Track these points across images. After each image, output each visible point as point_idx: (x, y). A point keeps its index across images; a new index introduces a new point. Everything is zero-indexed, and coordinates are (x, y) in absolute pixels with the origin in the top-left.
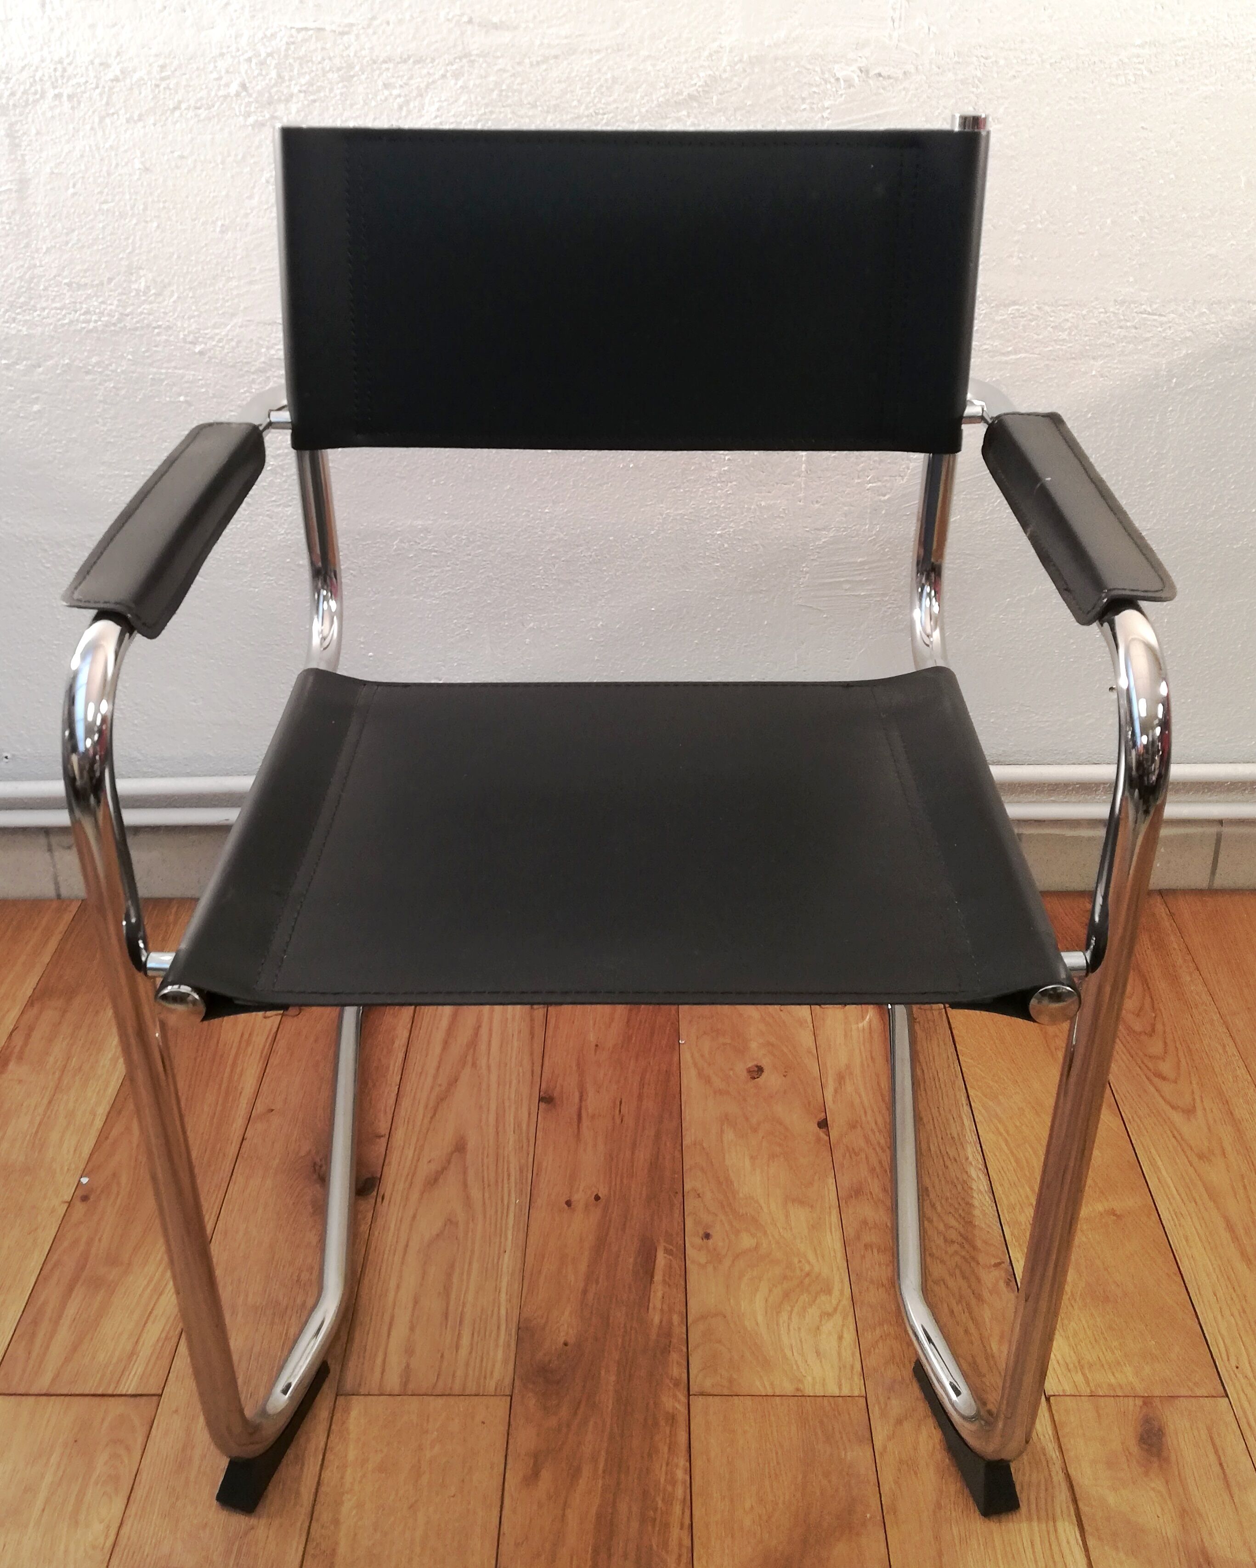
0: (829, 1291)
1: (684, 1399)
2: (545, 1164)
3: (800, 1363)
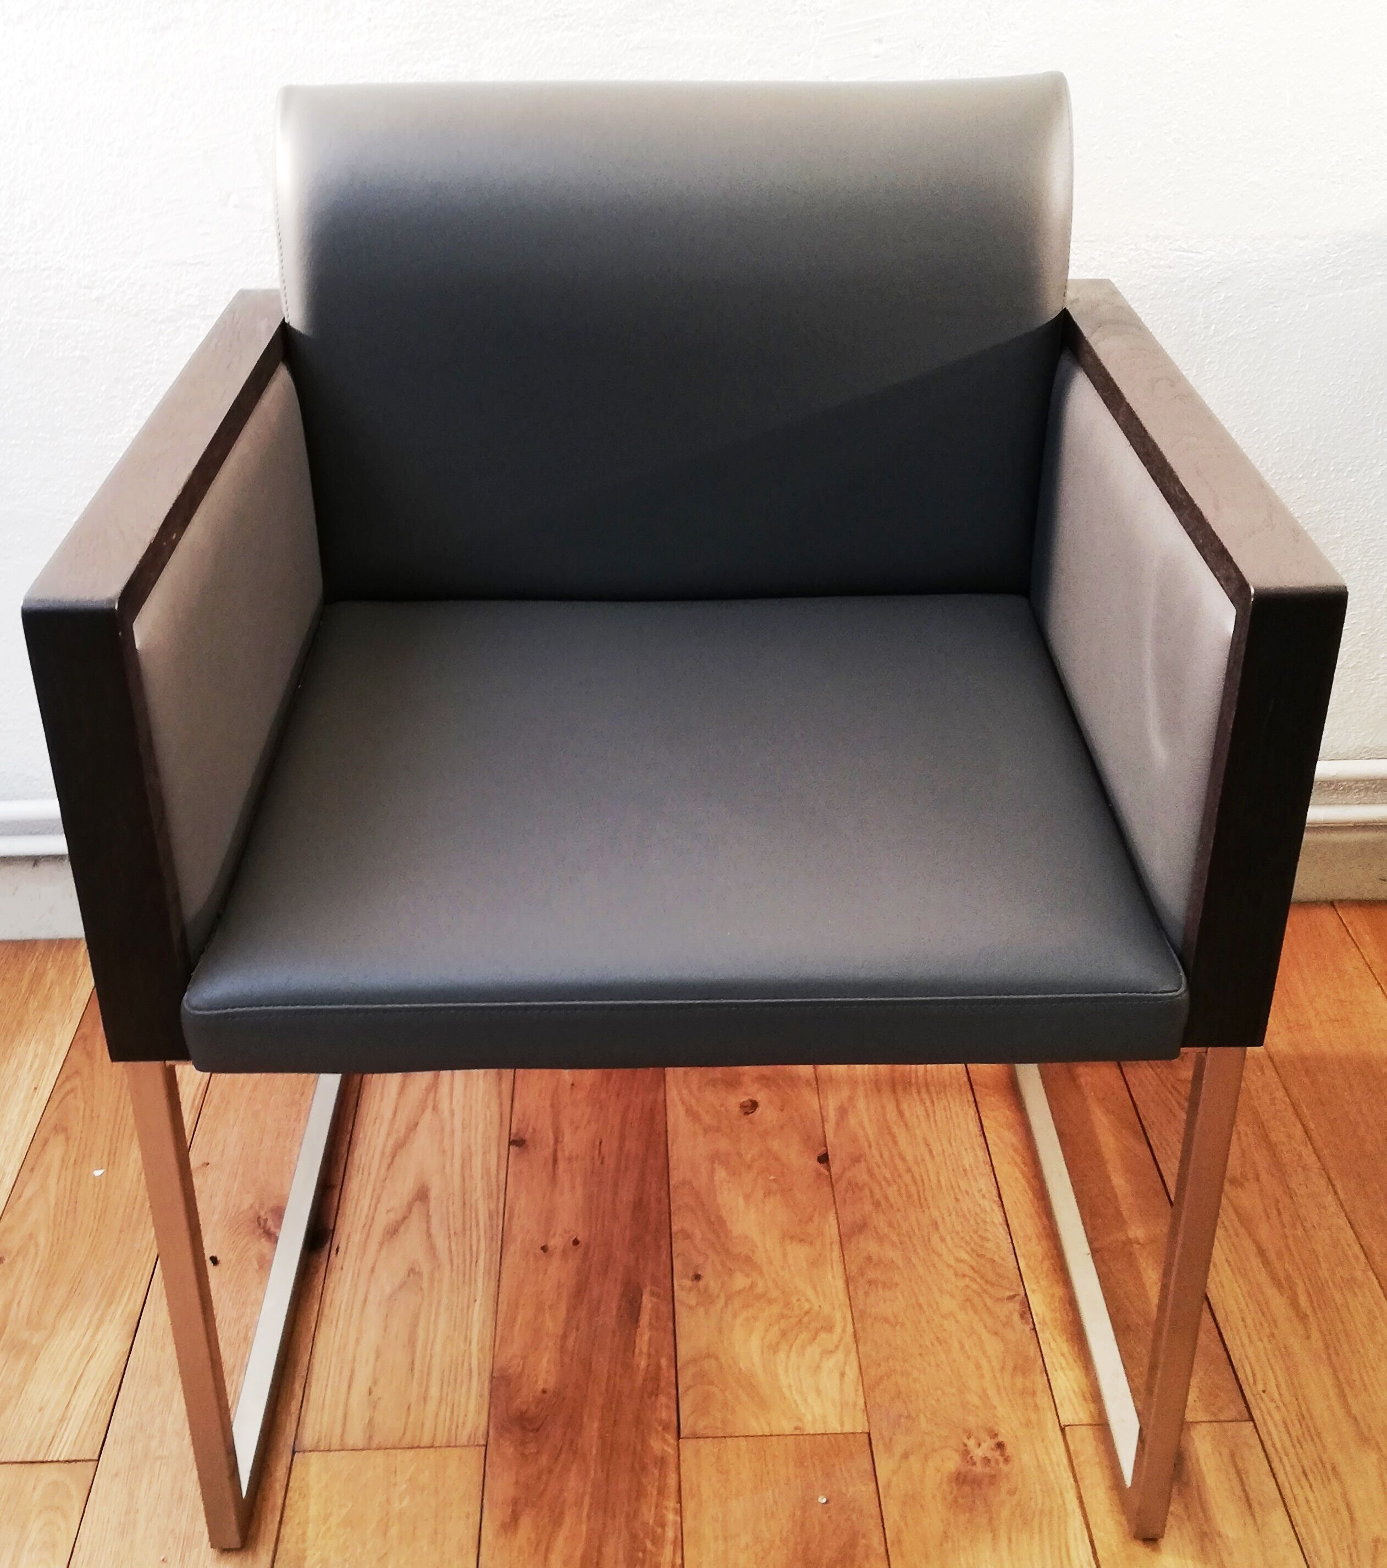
1: (672, 1441)
2: (516, 1212)
3: (799, 1401)
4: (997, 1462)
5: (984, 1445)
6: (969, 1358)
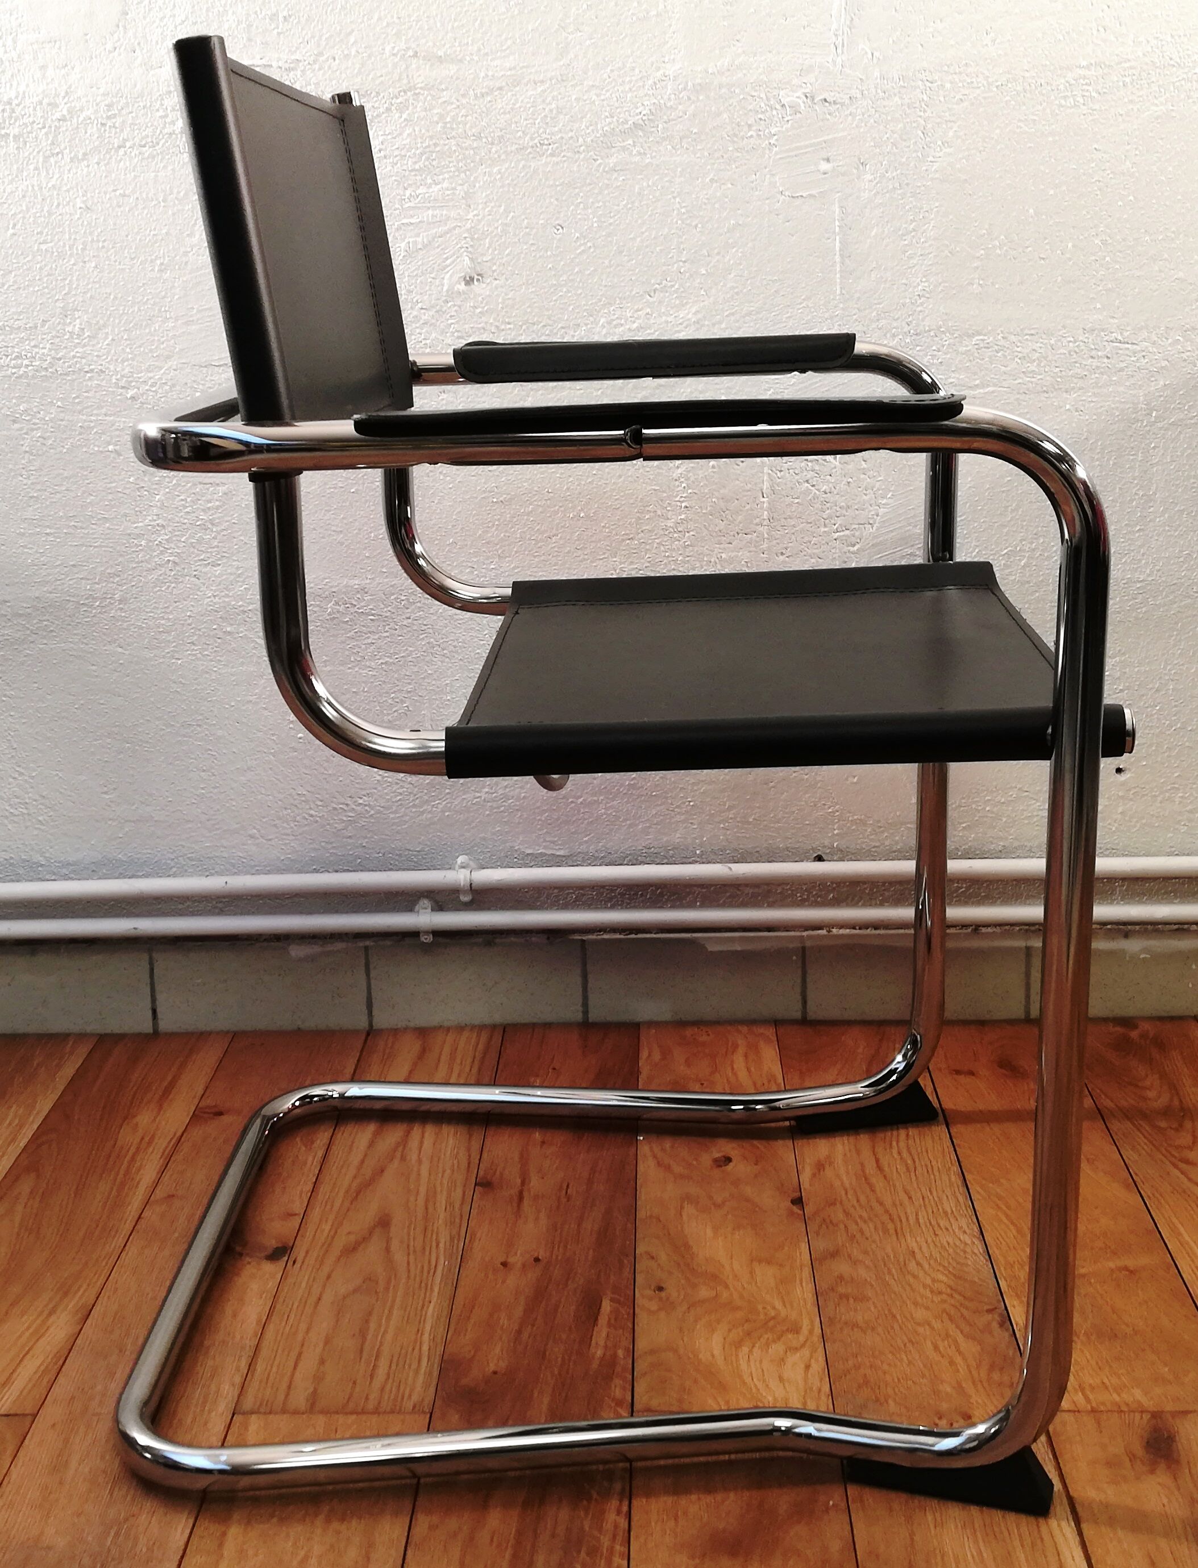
0: (796, 1330)
2: (479, 1234)
3: (760, 1386)
6: (942, 1356)
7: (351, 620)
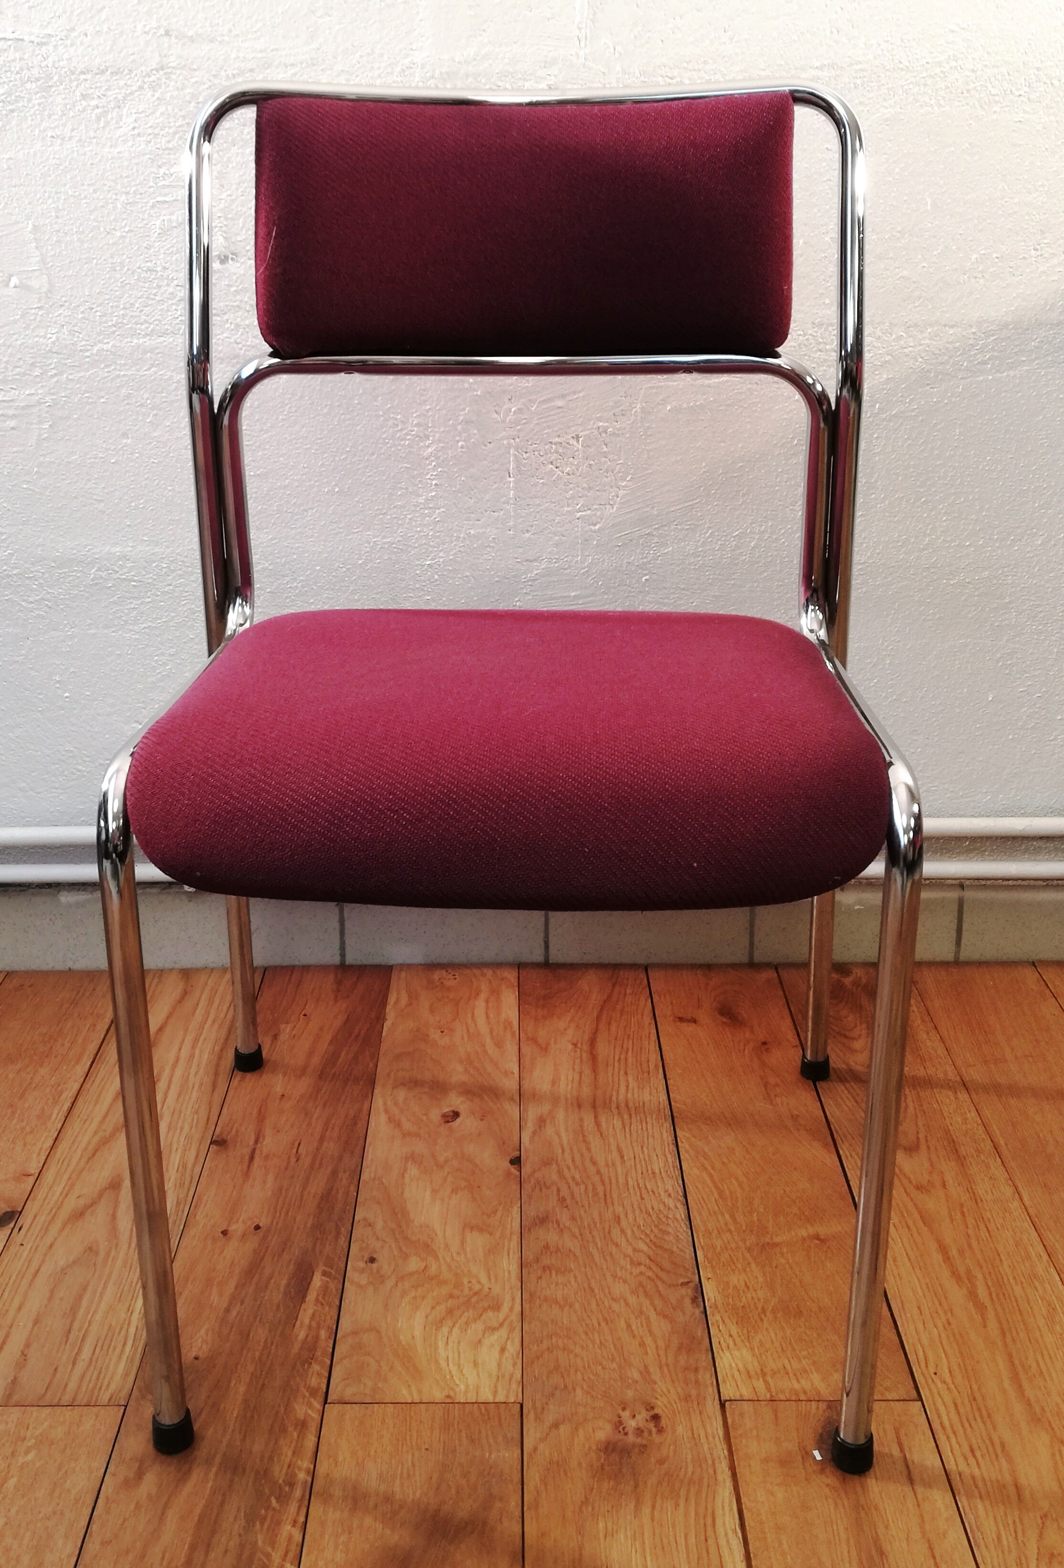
0: (497, 1307)
1: (318, 1406)
2: (205, 1198)
3: (454, 1372)
4: (650, 1432)
5: (638, 1417)
6: (634, 1337)
7: (114, 586)
